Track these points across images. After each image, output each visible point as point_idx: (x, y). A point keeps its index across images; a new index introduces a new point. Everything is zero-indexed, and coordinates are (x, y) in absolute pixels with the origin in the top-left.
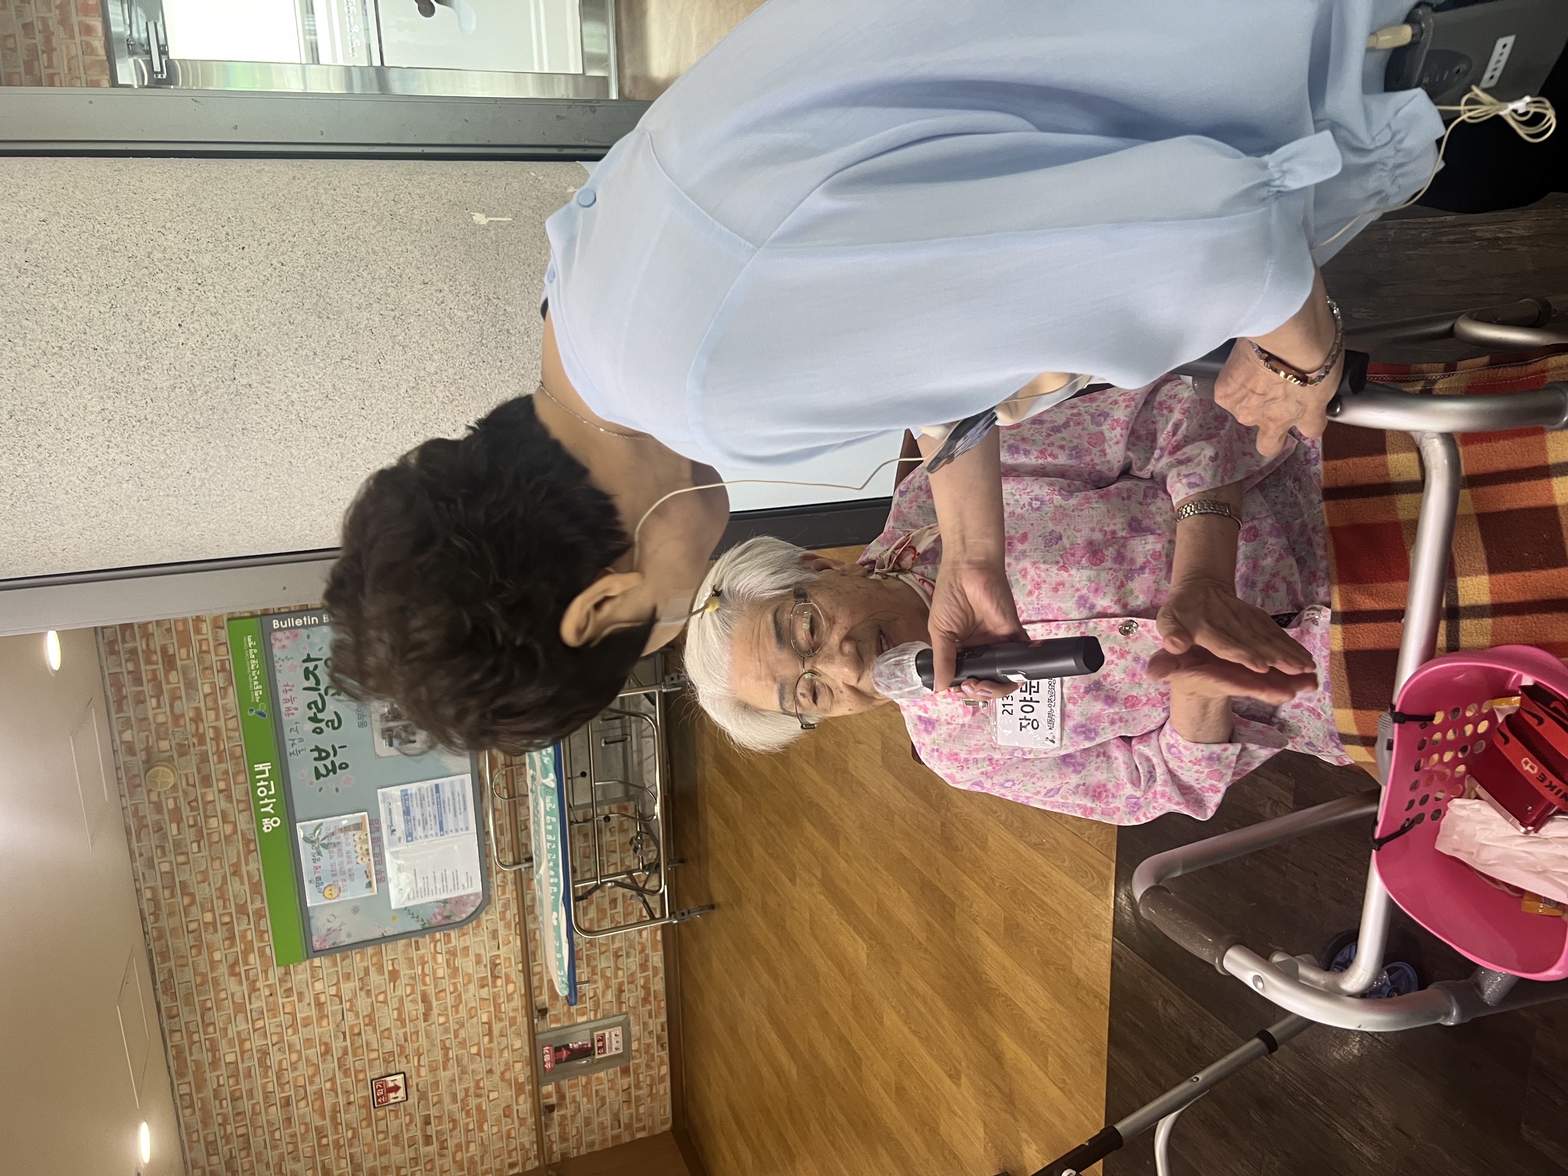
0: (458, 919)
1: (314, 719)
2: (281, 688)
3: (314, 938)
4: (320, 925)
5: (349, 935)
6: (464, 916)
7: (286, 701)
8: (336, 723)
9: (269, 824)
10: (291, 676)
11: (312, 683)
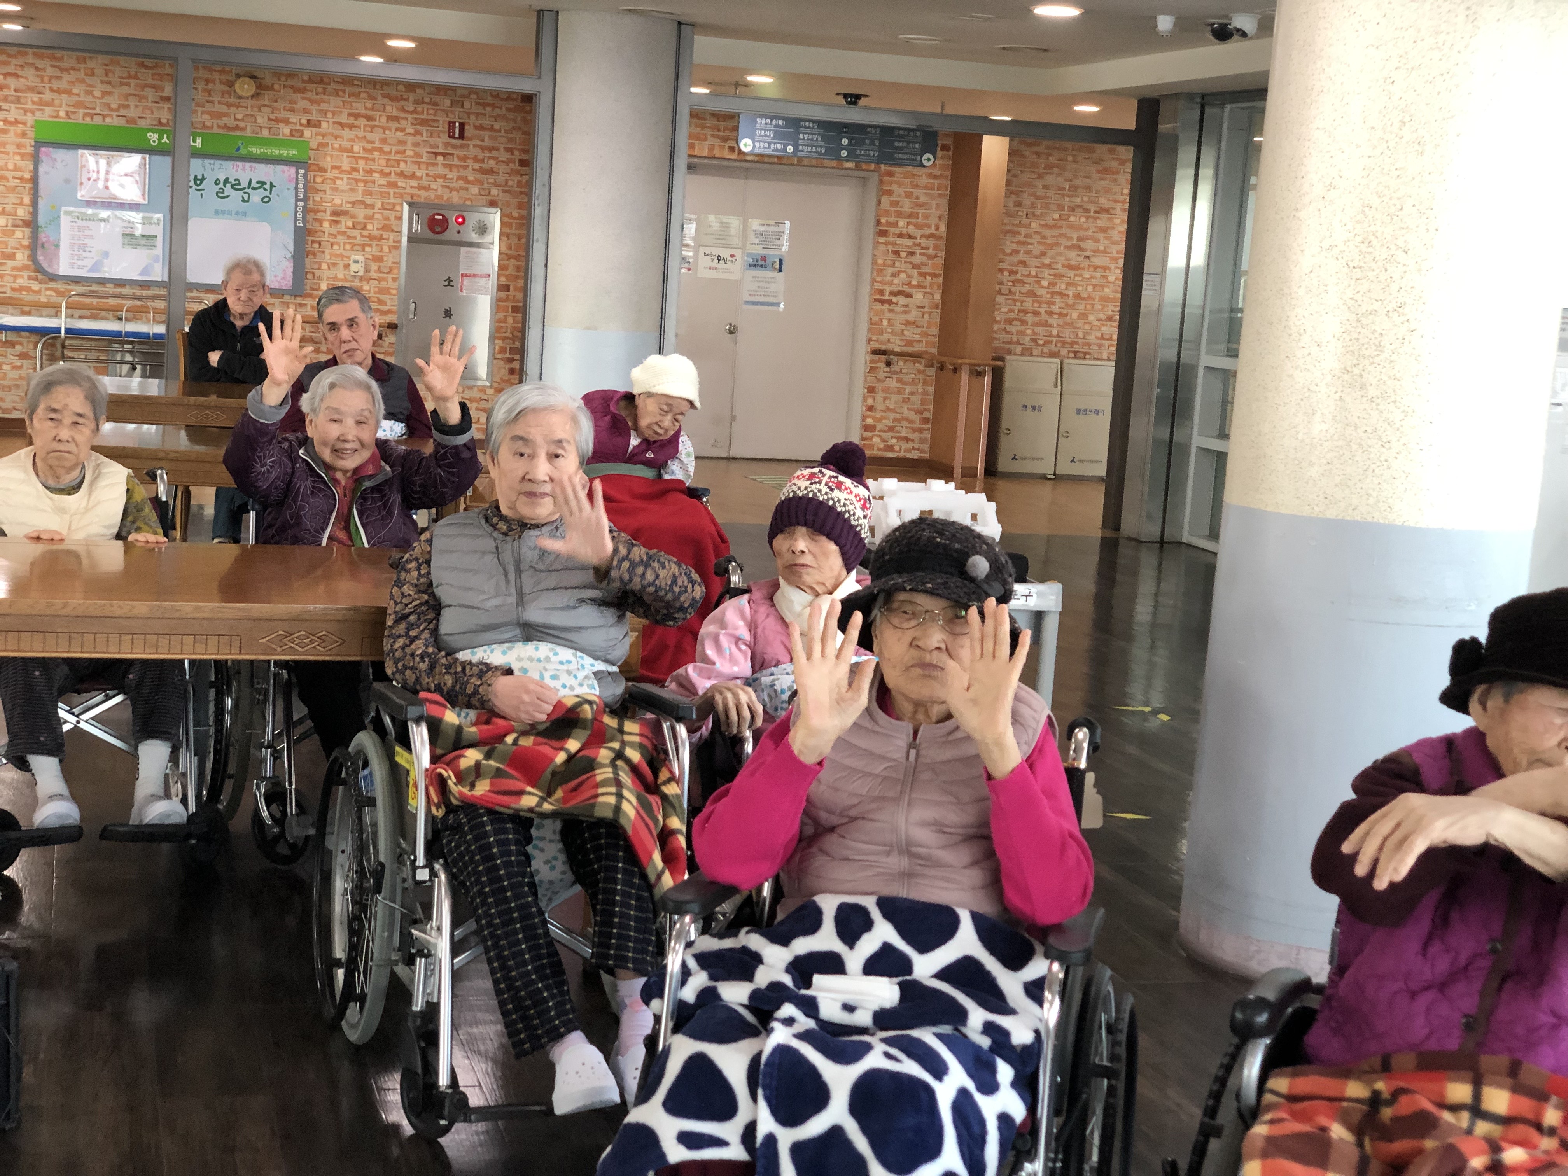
0: (39, 253)
1: (226, 181)
2: (254, 165)
3: (51, 149)
4: (61, 155)
5: (46, 173)
6: (41, 258)
7: (244, 167)
8: (221, 195)
9: (153, 137)
10: (262, 172)
11: (254, 184)
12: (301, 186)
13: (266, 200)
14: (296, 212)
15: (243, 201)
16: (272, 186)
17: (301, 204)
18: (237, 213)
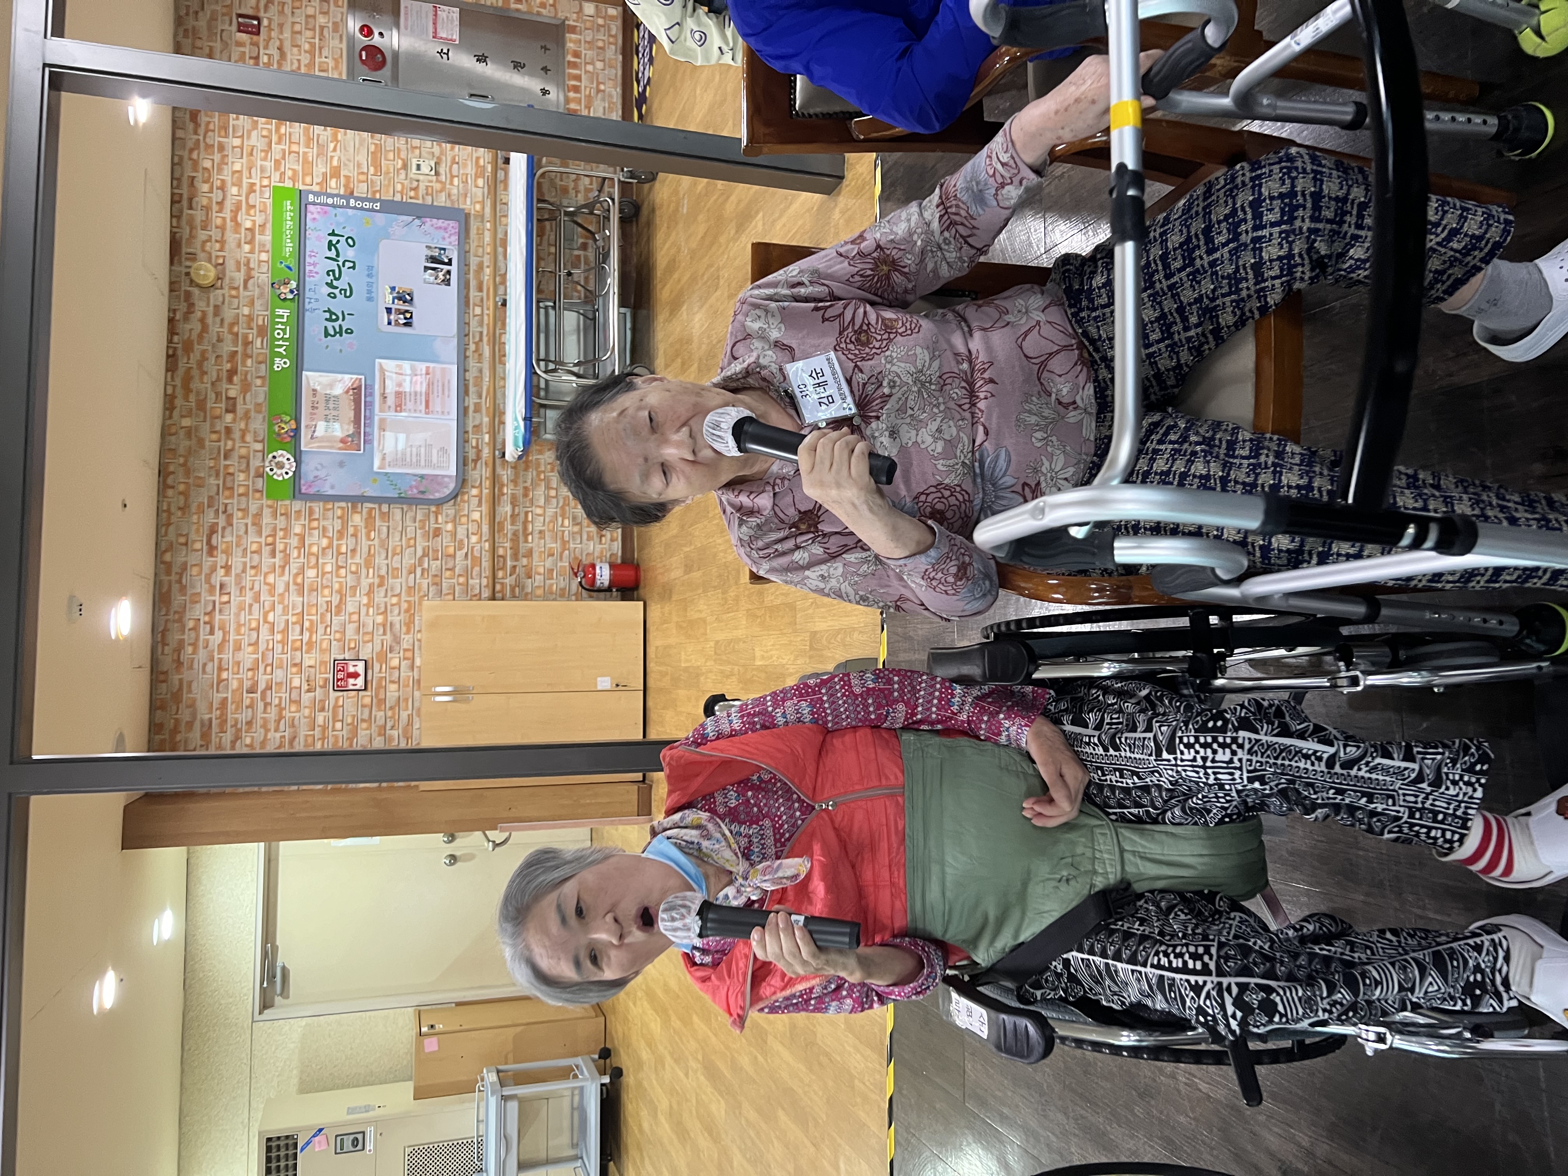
0: (431, 497)
1: (330, 285)
2: (308, 253)
3: (302, 482)
4: (310, 470)
5: (332, 487)
7: (311, 264)
8: (348, 293)
9: (279, 364)
10: (317, 245)
11: (333, 254)
12: (330, 201)
13: (351, 242)
14: (362, 209)
15: (354, 268)
16: (333, 234)
17: (352, 202)
18: (369, 276)
